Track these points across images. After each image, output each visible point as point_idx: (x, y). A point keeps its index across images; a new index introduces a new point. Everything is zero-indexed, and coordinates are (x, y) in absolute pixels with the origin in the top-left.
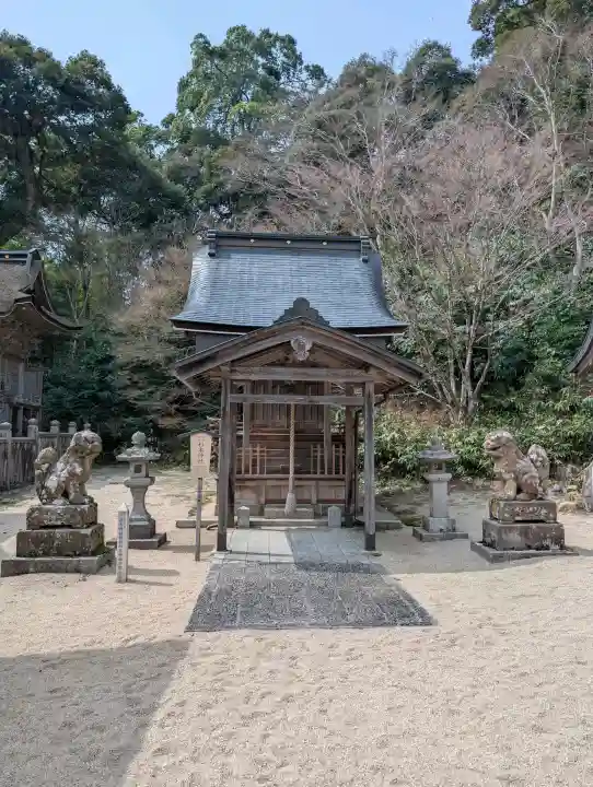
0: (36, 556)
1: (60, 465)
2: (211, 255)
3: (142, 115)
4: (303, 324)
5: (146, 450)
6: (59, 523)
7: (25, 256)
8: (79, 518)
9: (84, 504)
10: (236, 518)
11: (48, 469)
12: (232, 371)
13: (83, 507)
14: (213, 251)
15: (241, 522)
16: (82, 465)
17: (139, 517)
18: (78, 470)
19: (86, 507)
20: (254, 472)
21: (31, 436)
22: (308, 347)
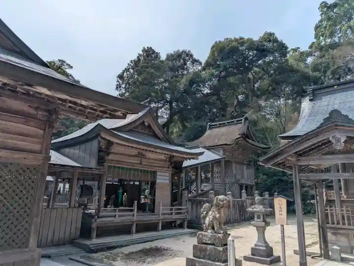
0: (200, 258)
1: (210, 213)
2: (310, 100)
3: (299, 48)
4: (336, 125)
5: (261, 207)
6: (209, 242)
7: (242, 120)
8: (217, 240)
9: (221, 233)
10: (330, 253)
11: (206, 214)
12: (298, 160)
13: (219, 235)
14: (312, 98)
15: (334, 257)
16: (219, 213)
17: (260, 244)
18: (218, 216)
19: (220, 235)
20: (344, 224)
21: (243, 198)
22: (343, 140)
